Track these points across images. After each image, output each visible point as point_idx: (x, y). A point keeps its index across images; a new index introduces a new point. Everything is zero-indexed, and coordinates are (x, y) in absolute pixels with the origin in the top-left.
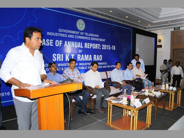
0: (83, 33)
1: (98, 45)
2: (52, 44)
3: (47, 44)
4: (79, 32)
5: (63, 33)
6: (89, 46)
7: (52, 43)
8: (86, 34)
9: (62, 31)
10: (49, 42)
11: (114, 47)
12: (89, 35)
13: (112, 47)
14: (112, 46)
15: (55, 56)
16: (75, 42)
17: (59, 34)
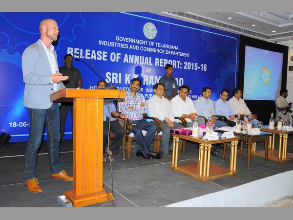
0: (153, 44)
1: (177, 63)
2: (105, 58)
3: (98, 57)
4: (147, 42)
5: (123, 42)
6: (163, 63)
7: (106, 56)
8: (158, 44)
9: (121, 39)
10: (102, 55)
11: (205, 67)
12: (162, 46)
13: (201, 67)
14: (202, 65)
15: (110, 76)
16: (141, 57)
17: (116, 43)
